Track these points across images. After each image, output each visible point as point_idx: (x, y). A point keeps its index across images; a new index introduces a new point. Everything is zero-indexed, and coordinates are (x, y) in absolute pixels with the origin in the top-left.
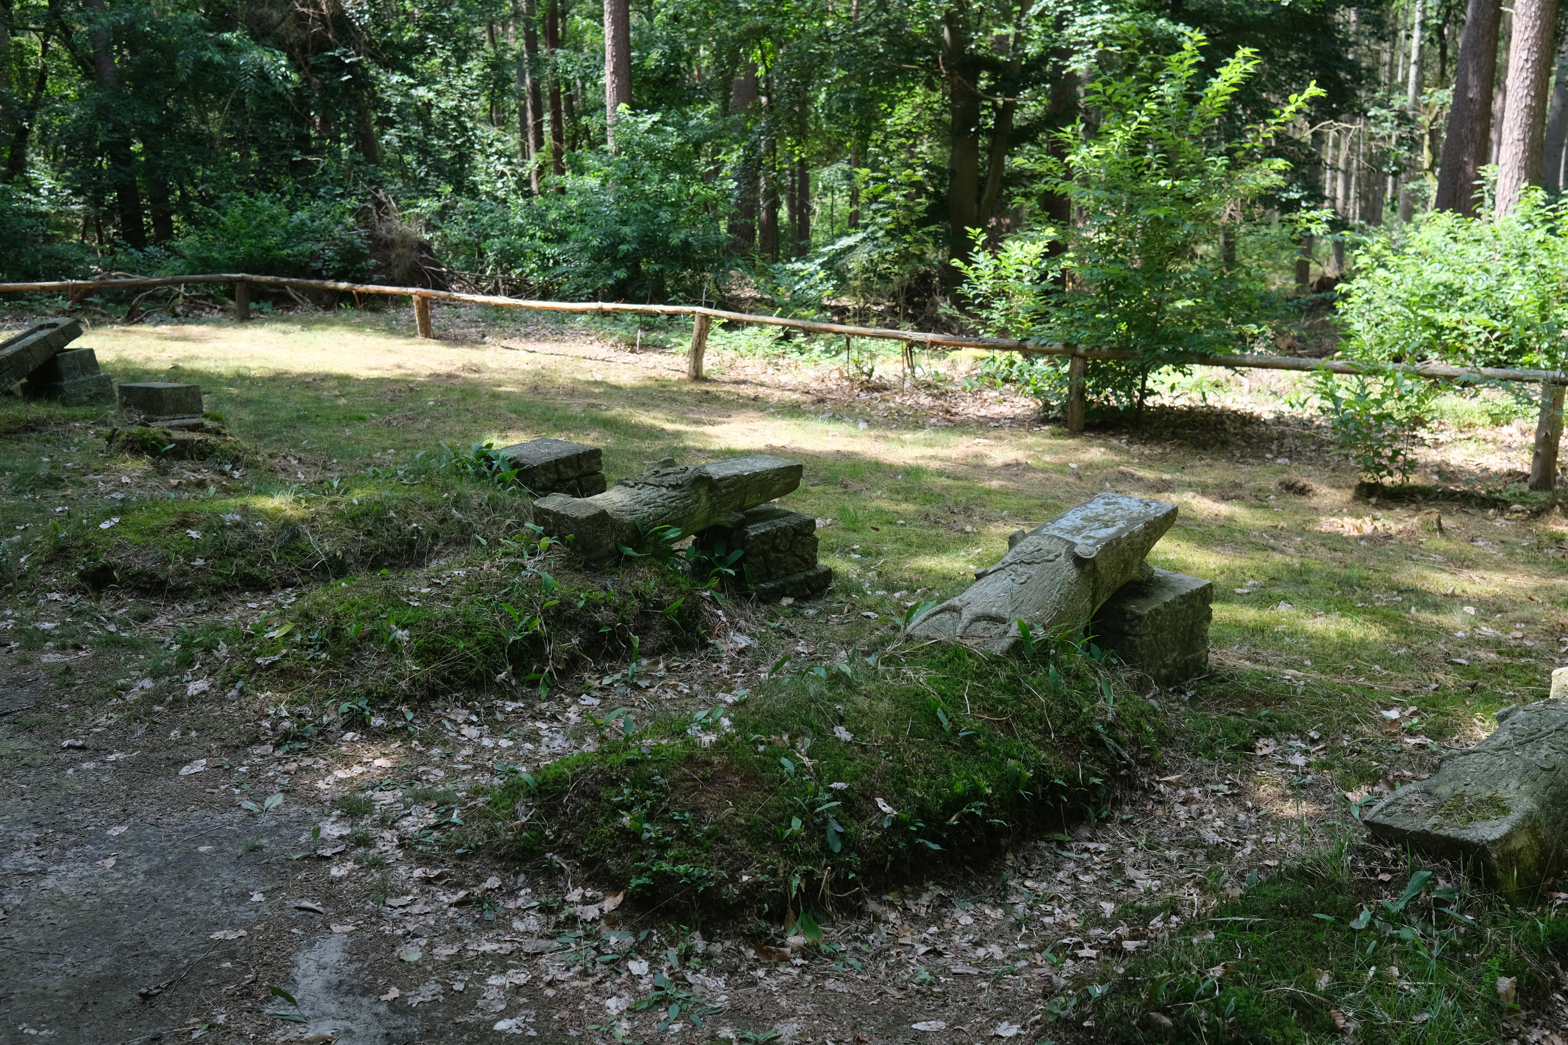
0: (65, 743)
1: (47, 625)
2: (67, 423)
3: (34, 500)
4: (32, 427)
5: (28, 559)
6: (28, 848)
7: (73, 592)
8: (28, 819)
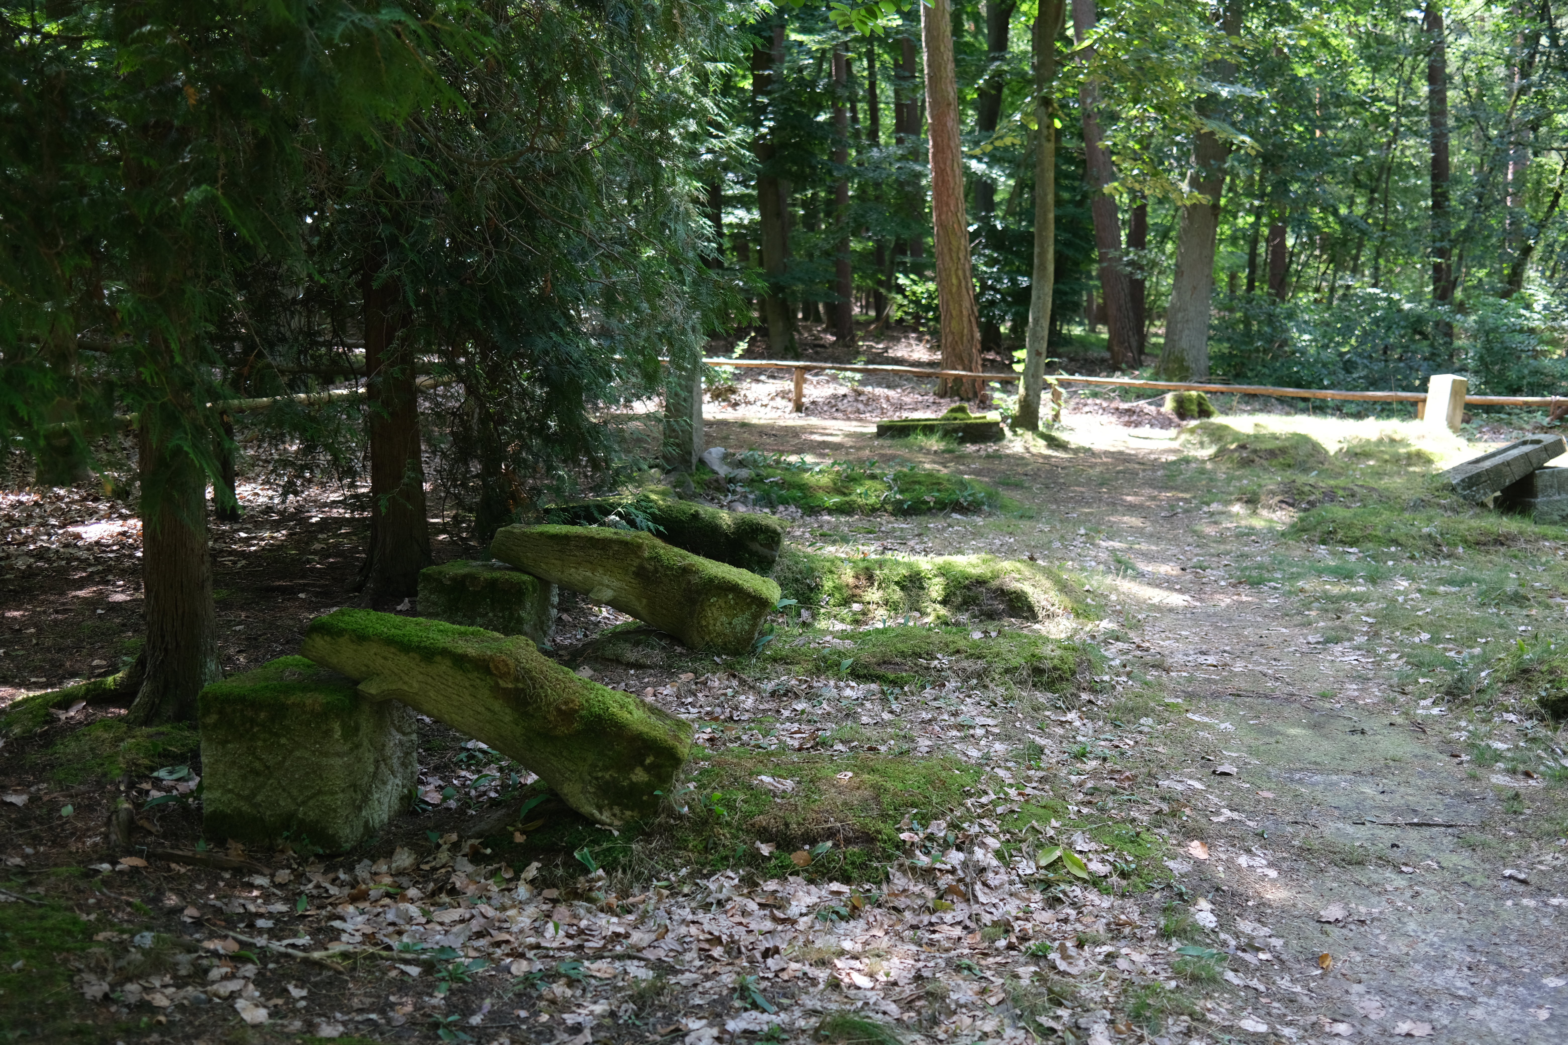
0: (1508, 872)
1: (1500, 745)
2: (1537, 541)
3: (1498, 615)
4: (1501, 541)
5: (1489, 675)
6: (1459, 970)
7: (1530, 716)
8: (1463, 940)
